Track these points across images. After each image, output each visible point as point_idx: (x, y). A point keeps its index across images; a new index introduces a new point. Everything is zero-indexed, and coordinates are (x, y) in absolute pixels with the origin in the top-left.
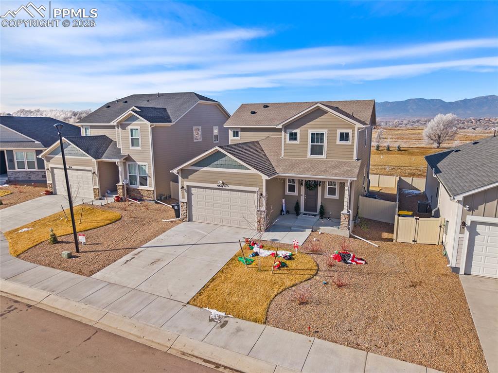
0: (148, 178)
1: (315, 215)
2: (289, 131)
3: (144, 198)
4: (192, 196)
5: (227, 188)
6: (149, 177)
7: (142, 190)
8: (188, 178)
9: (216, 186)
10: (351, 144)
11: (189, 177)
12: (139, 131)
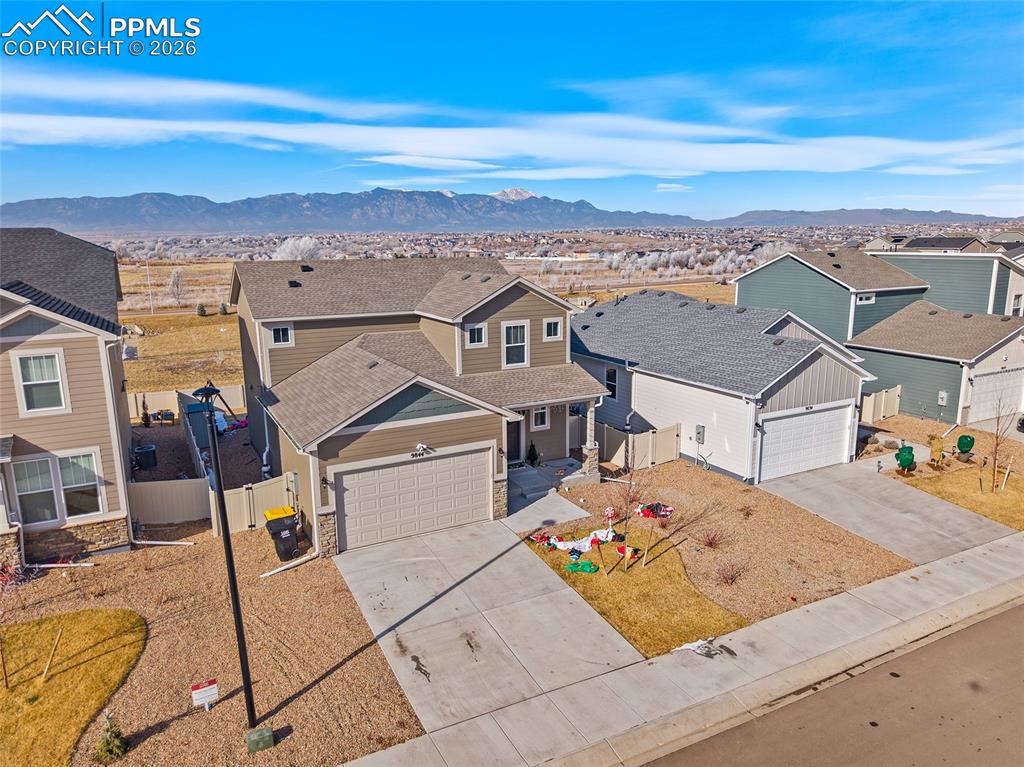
0: (102, 490)
2: (469, 326)
3: (90, 548)
4: (346, 494)
5: (433, 454)
6: (107, 483)
7: (79, 527)
8: (338, 456)
9: (407, 457)
10: (562, 339)
12: (59, 362)
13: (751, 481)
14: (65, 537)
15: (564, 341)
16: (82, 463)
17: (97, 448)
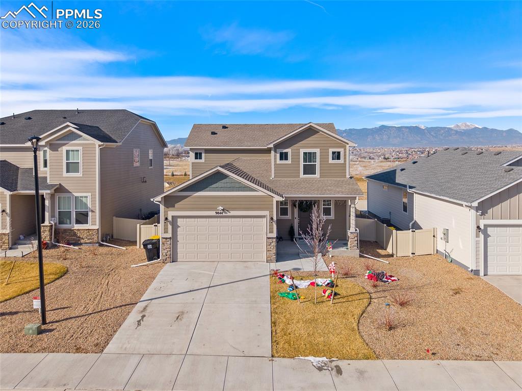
0: (90, 214)
2: (279, 151)
3: (82, 241)
4: (179, 229)
5: (228, 214)
6: (92, 211)
7: (78, 230)
8: (174, 207)
9: (213, 213)
10: (343, 162)
11: (176, 205)
12: (80, 153)
13: (476, 272)
14: (73, 234)
15: (345, 164)
16: (84, 200)
17: (90, 194)
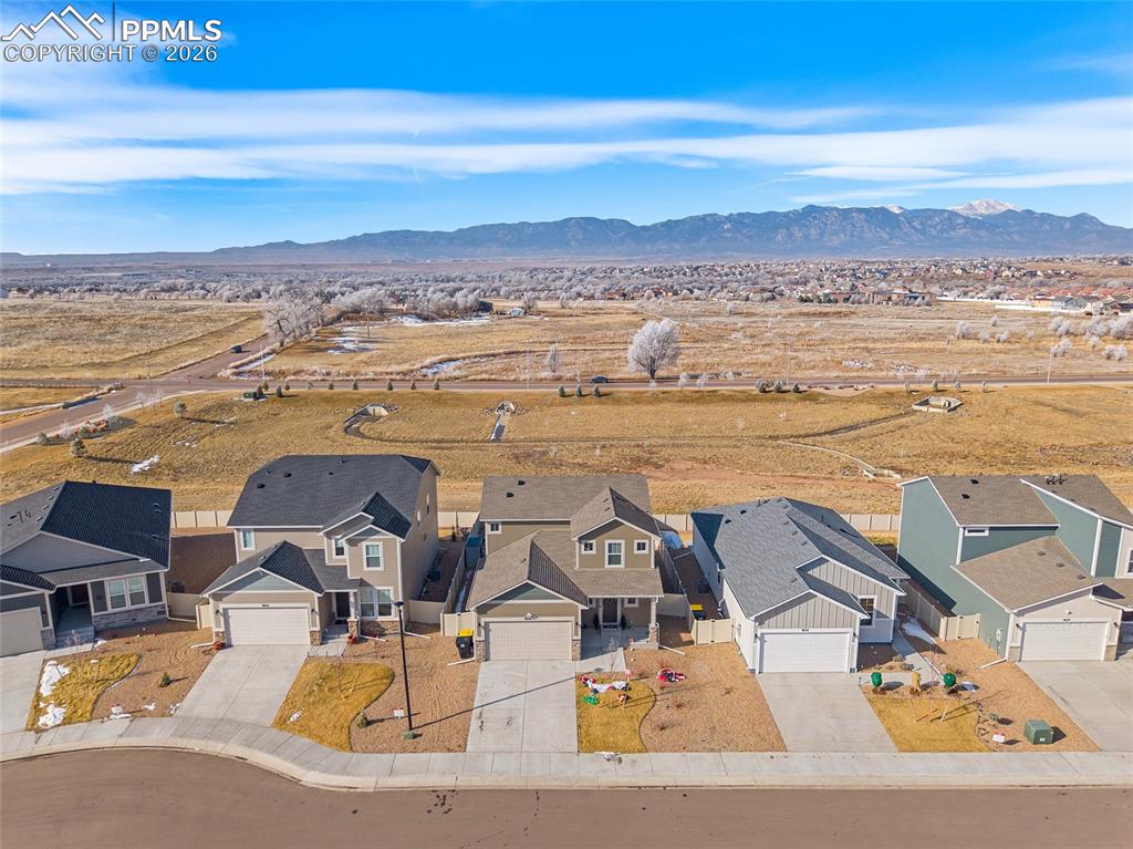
0: (393, 606)
1: (615, 627)
2: (584, 542)
3: (386, 632)
4: (491, 633)
5: (537, 620)
7: (382, 622)
8: (486, 613)
9: (522, 619)
10: (648, 553)
11: (489, 613)
12: (380, 548)
13: (753, 671)
14: (376, 625)
15: (650, 555)
16: (386, 593)
17: (393, 588)
